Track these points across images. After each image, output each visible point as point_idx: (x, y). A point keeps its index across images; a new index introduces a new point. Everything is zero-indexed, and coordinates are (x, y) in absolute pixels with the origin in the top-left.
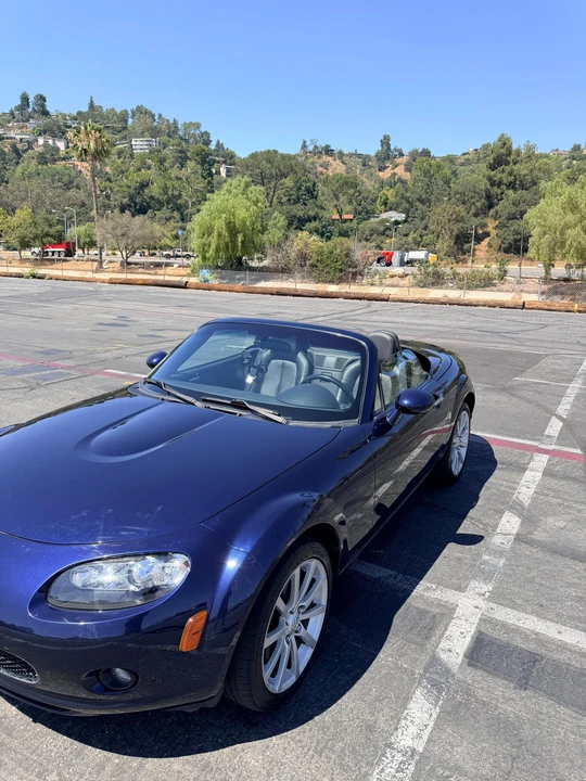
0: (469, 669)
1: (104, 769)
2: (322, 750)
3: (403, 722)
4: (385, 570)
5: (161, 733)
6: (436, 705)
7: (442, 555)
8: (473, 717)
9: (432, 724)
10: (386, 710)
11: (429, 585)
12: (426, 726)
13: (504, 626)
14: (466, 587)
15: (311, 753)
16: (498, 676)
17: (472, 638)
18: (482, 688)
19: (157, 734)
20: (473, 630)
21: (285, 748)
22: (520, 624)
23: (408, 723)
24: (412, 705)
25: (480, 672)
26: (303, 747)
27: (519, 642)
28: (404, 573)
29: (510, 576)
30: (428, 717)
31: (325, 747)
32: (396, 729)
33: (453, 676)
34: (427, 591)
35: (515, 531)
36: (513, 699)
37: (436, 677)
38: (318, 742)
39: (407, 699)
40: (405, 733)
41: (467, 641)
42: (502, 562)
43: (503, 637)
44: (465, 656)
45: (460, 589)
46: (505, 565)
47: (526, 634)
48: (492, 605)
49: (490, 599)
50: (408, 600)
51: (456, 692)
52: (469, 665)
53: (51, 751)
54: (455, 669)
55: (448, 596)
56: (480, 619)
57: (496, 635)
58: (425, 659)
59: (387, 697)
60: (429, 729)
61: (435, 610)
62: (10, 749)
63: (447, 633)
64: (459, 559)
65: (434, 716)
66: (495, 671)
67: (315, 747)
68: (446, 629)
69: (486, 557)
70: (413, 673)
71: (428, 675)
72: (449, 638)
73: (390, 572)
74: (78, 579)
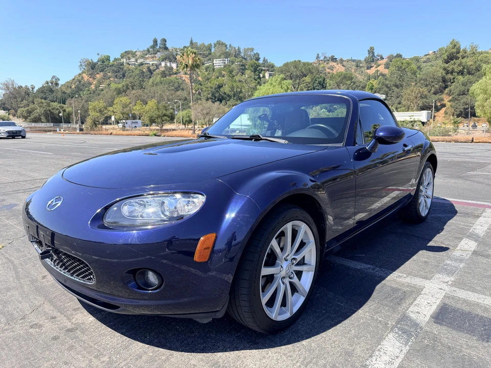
0: (435, 325)
1: (141, 357)
2: (308, 364)
3: (377, 353)
4: (365, 265)
5: (185, 342)
6: (406, 345)
7: (412, 259)
8: (440, 355)
9: (402, 356)
10: (362, 344)
11: (401, 275)
12: (397, 357)
13: (465, 301)
14: (432, 277)
15: (298, 364)
16: (461, 331)
17: (438, 306)
18: (447, 338)
19: (183, 342)
20: (438, 302)
21: (277, 360)
22: (480, 301)
23: (381, 353)
24: (384, 342)
25: (445, 328)
26: (292, 360)
27: (479, 312)
28: (380, 267)
29: (470, 273)
30: (399, 351)
31: (310, 362)
32: (371, 356)
33: (421, 328)
34: (398, 278)
35: (473, 249)
36: (476, 347)
37: (406, 327)
38: (305, 358)
39: (381, 339)
40: (378, 359)
41: (434, 308)
42: (462, 265)
43: (466, 309)
44: (432, 317)
45: (426, 278)
46: (464, 267)
47: (485, 307)
48: (454, 288)
49: (452, 285)
50: (383, 282)
51: (425, 338)
52: (435, 322)
53: (108, 344)
54: (423, 324)
55: (417, 281)
56: (444, 296)
57: (459, 306)
58: (397, 316)
59: (363, 336)
60: (400, 360)
61: (405, 289)
62: (81, 340)
63: (416, 302)
64: (426, 262)
65: (405, 351)
66: (460, 328)
67: (303, 361)
68: (415, 299)
69: (448, 262)
70: (386, 324)
71: (399, 326)
72: (418, 305)
73: (369, 266)
74: (125, 210)
